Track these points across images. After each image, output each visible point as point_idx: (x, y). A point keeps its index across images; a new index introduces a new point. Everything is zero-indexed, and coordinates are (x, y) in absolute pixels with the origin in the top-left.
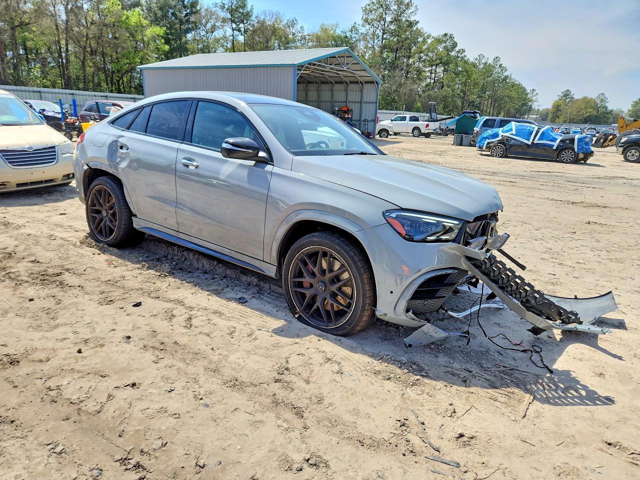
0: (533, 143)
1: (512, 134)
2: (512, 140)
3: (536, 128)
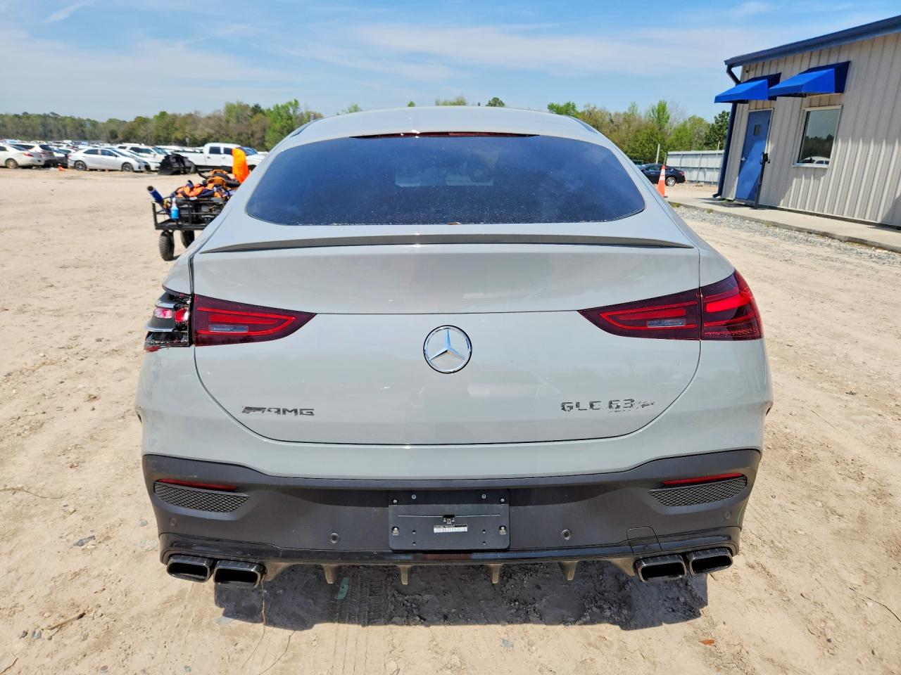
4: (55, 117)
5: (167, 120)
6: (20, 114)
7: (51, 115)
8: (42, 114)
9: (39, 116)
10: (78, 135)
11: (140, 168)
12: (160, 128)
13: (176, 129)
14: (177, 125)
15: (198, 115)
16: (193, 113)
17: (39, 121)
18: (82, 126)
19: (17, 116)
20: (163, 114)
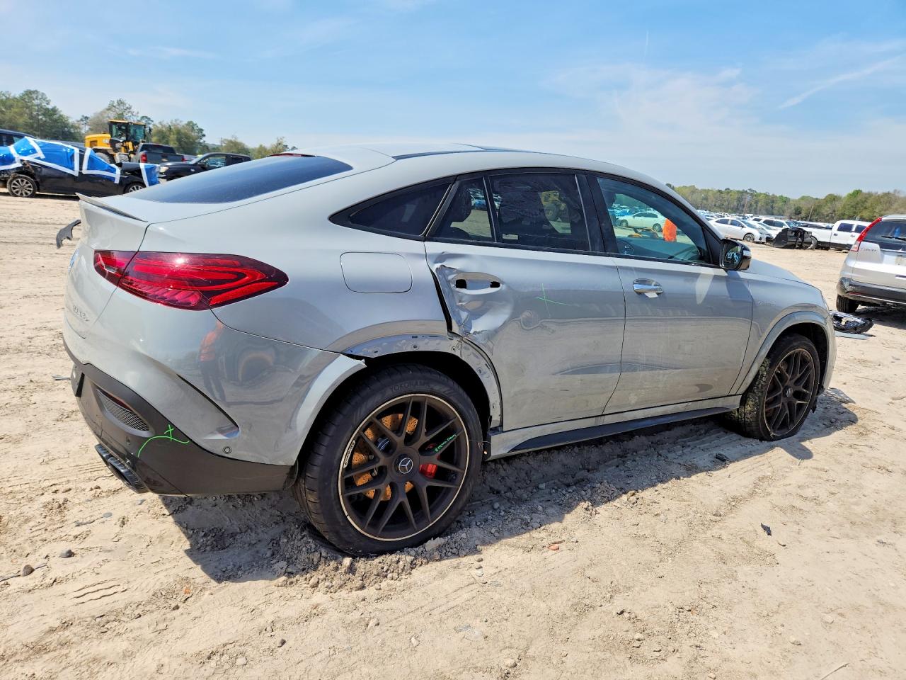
0: (80, 173)
1: (39, 158)
2: (43, 169)
3: (77, 151)
4: (753, 194)
5: (859, 198)
6: (723, 190)
7: (748, 191)
8: (741, 190)
9: (738, 192)
10: (767, 210)
11: (760, 239)
12: (847, 207)
13: (865, 208)
14: (868, 205)
15: (897, 195)
16: (892, 191)
17: (736, 196)
18: (773, 202)
19: (720, 191)
20: (858, 192)
